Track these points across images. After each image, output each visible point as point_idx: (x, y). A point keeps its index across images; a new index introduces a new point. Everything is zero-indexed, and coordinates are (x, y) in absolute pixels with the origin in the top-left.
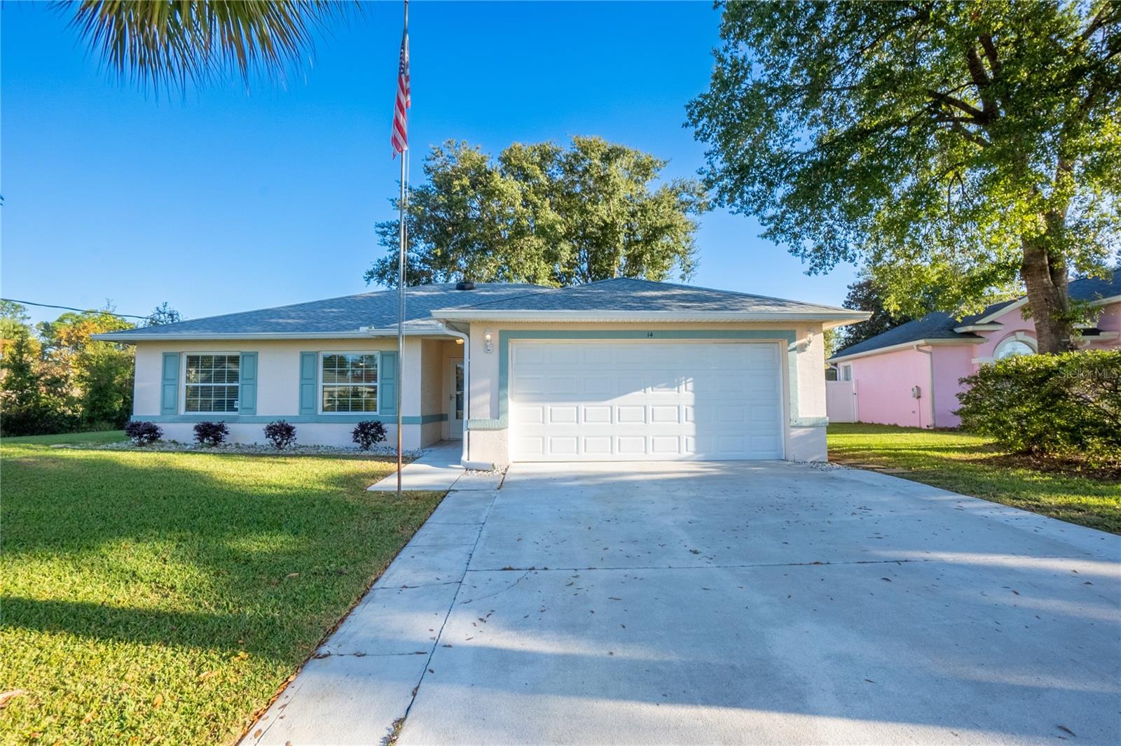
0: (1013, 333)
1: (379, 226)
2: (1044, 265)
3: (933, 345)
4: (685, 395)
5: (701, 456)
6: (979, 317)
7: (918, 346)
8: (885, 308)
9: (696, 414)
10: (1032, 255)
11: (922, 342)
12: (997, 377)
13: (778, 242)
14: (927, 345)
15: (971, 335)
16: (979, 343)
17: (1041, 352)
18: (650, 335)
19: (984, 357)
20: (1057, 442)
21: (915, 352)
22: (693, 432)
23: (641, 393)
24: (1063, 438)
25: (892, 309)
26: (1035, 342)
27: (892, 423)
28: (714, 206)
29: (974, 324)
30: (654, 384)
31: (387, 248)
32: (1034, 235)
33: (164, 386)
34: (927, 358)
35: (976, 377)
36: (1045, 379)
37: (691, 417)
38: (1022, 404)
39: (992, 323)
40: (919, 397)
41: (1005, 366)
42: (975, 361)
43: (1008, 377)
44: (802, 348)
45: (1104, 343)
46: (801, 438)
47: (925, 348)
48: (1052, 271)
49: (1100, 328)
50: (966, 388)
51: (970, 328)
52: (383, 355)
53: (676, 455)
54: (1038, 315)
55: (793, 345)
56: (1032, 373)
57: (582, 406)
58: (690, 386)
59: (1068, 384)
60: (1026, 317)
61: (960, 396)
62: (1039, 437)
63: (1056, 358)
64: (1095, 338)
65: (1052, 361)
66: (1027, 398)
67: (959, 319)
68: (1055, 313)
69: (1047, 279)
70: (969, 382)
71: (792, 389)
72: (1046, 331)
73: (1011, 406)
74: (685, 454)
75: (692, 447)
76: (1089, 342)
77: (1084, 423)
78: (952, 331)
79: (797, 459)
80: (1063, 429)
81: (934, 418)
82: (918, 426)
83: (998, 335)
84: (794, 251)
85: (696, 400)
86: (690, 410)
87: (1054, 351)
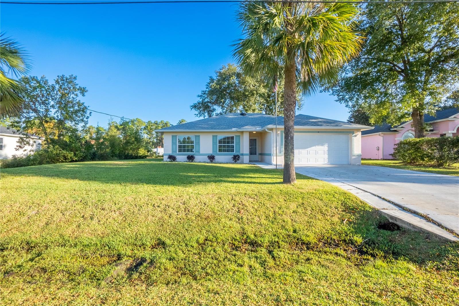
0: (408, 131)
1: (202, 91)
2: (418, 113)
3: (384, 134)
4: (325, 148)
5: (329, 163)
6: (399, 126)
7: (379, 134)
8: (370, 122)
9: (328, 153)
10: (414, 111)
11: (380, 133)
12: (404, 144)
13: (341, 103)
14: (382, 134)
15: (395, 131)
16: (397, 134)
17: (415, 138)
18: (318, 132)
19: (399, 138)
20: (418, 159)
21: (378, 136)
22: (327, 157)
23: (315, 147)
24: (419, 159)
25: (372, 123)
26: (414, 133)
27: (369, 158)
28: (322, 92)
29: (396, 128)
30: (318, 145)
31: (200, 98)
32: (416, 107)
33: (172, 145)
34: (382, 138)
35: (398, 144)
36: (416, 144)
37: (327, 153)
38: (410, 151)
39: (402, 127)
40: (378, 150)
41: (406, 141)
42: (396, 139)
43: (407, 144)
44: (356, 136)
45: (435, 134)
46: (354, 159)
47: (382, 135)
48: (420, 115)
49: (434, 129)
50: (396, 147)
51: (395, 129)
52: (236, 136)
53: (324, 163)
54: (415, 127)
55: (353, 135)
56: (413, 143)
57: (300, 150)
58: (327, 145)
59: (421, 145)
60: (412, 127)
61: (394, 149)
62: (414, 159)
63: (419, 139)
64: (432, 132)
65: (418, 140)
66: (411, 149)
67: (392, 127)
68: (420, 127)
69: (419, 117)
70: (397, 145)
71: (353, 146)
72: (417, 131)
73: (407, 151)
74: (325, 163)
75: (327, 161)
76: (430, 134)
77: (424, 154)
78: (389, 129)
79: (354, 164)
80: (419, 156)
81: (383, 156)
82: (378, 159)
83: (403, 131)
84: (347, 106)
85: (328, 149)
86: (327, 152)
87: (419, 137)
